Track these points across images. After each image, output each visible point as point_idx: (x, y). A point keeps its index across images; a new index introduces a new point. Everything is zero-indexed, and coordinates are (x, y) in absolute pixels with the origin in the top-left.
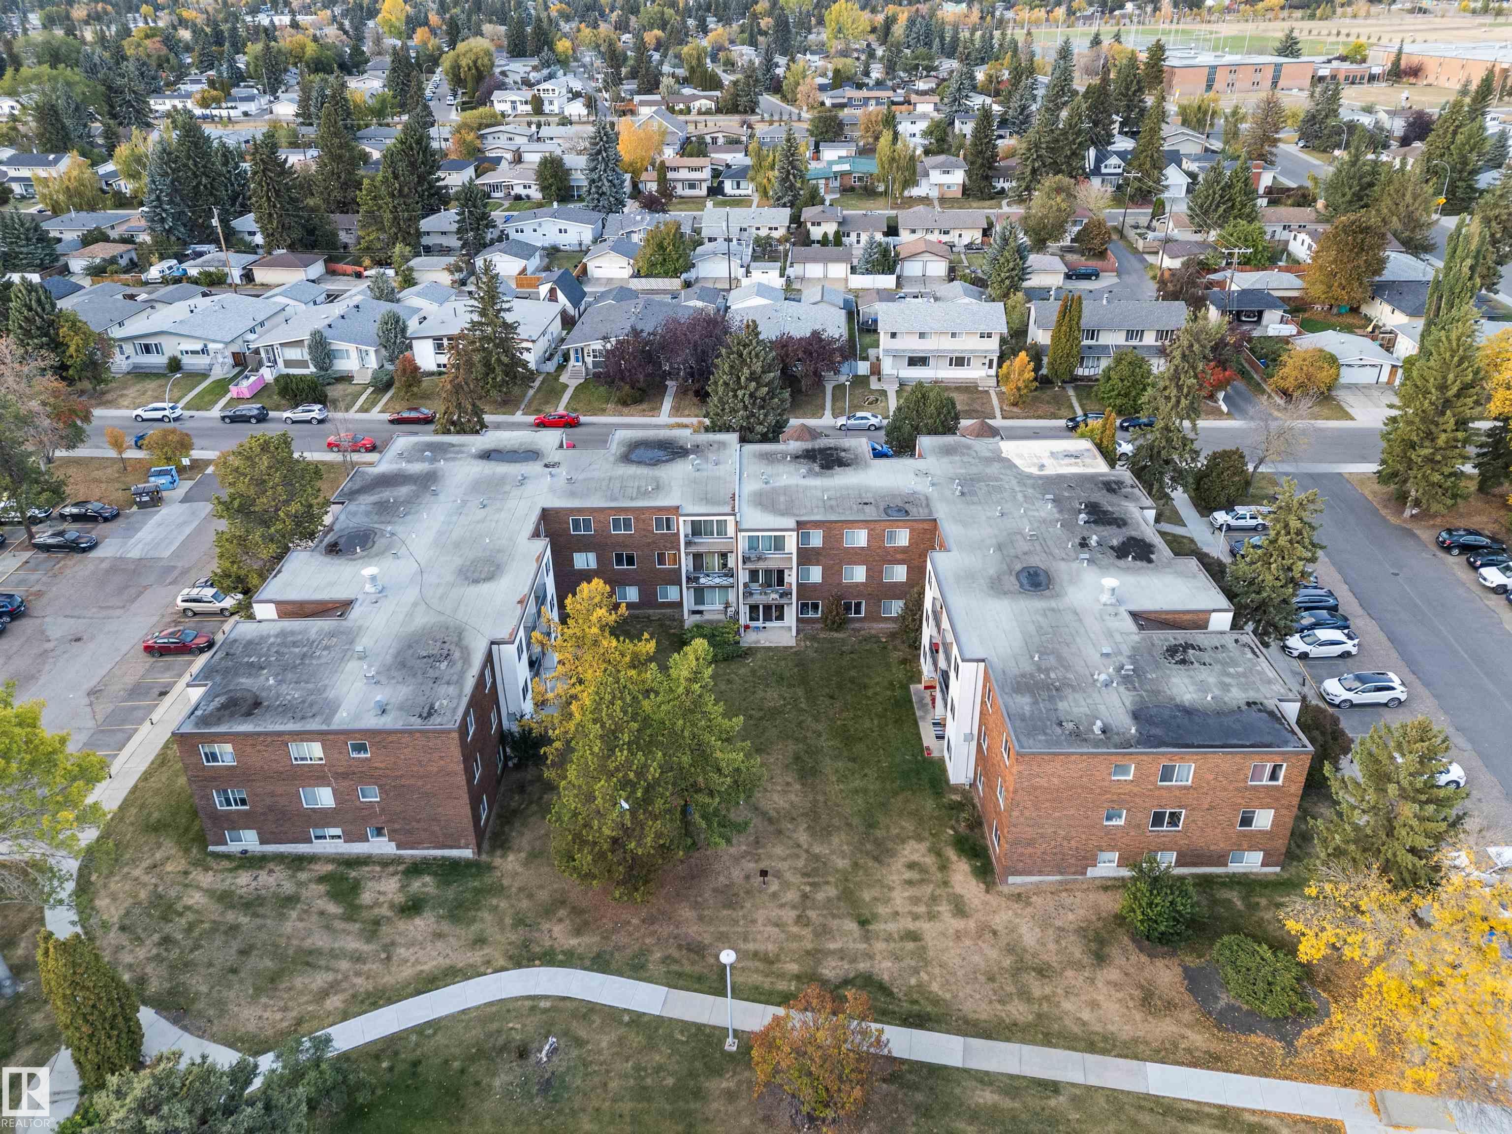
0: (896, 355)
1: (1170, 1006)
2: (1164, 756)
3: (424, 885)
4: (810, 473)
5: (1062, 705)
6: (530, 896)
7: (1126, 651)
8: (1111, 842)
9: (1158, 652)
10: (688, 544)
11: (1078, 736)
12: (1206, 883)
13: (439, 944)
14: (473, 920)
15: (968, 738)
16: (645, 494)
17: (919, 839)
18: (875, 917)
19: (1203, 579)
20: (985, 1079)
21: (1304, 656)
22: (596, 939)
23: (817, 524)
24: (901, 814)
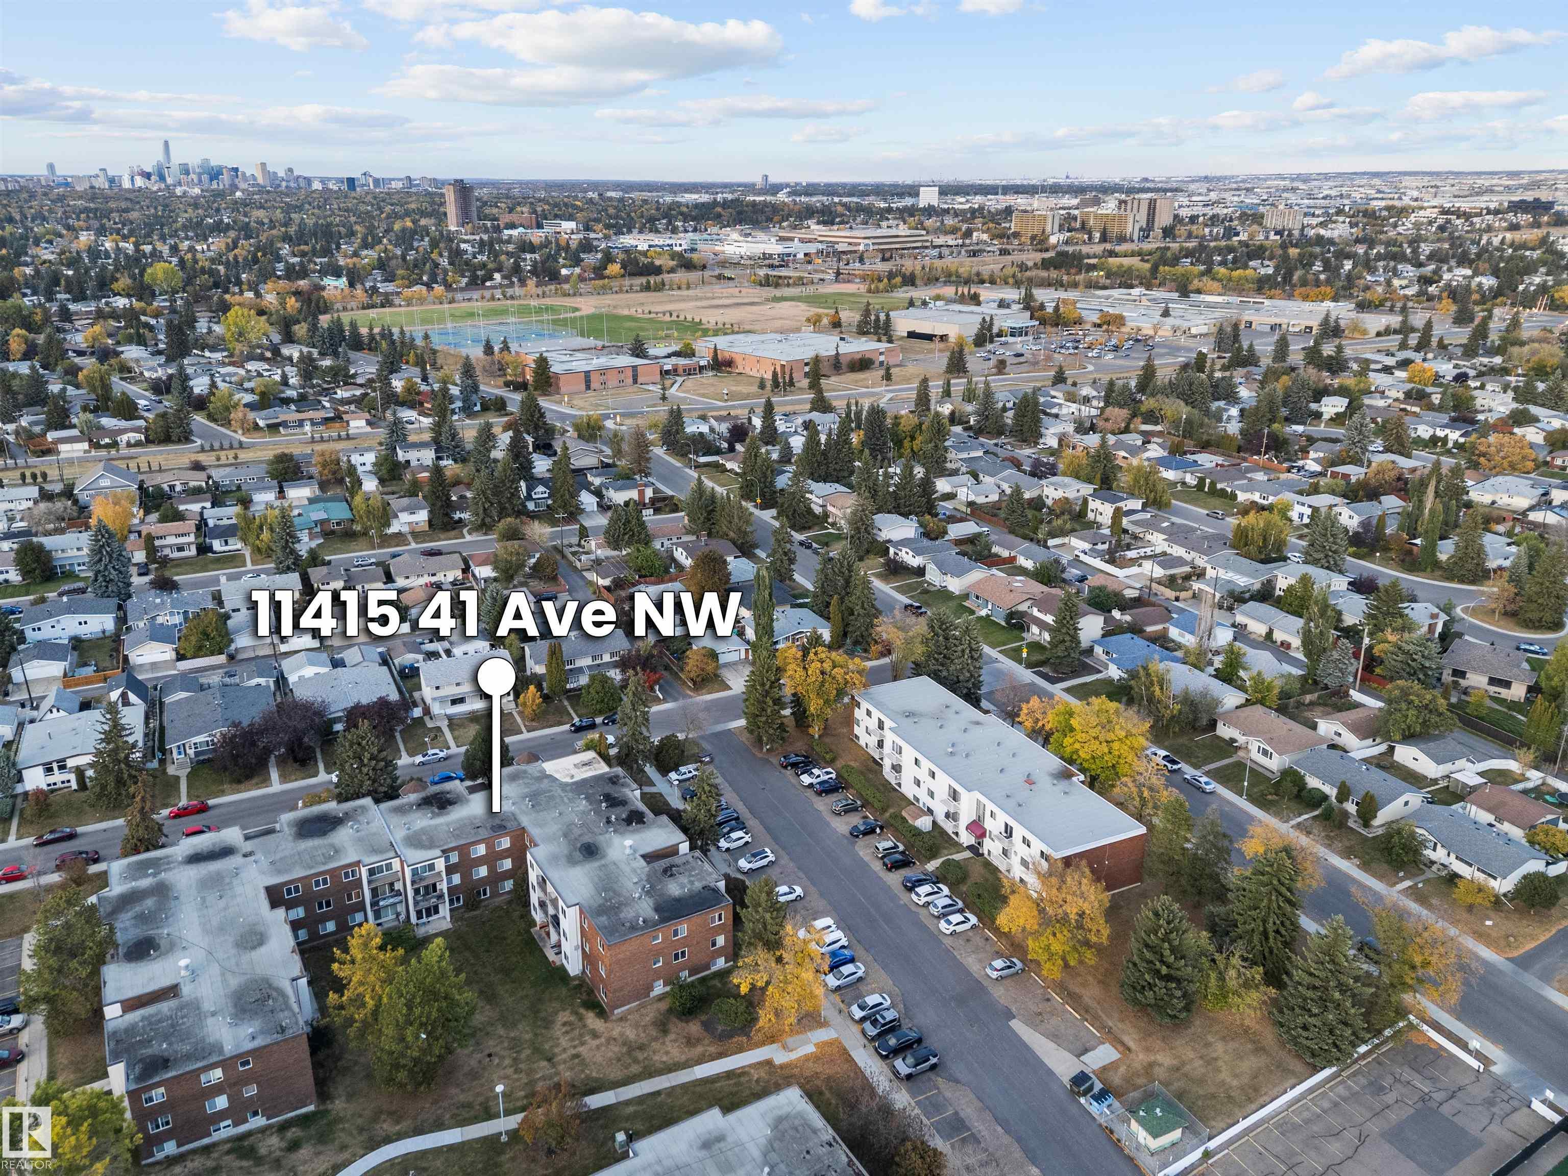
0: (442, 700)
1: (699, 1040)
2: (672, 925)
3: (293, 1133)
4: (435, 814)
5: (622, 915)
6: (360, 1116)
7: (644, 877)
8: (657, 975)
9: (659, 874)
10: (369, 882)
11: (634, 928)
12: (703, 980)
13: (322, 1157)
14: (334, 1140)
15: (576, 948)
16: (330, 858)
17: (564, 1010)
18: (555, 1055)
19: (672, 826)
20: (627, 1103)
21: (728, 850)
22: (409, 1122)
23: (453, 849)
24: (550, 1000)
